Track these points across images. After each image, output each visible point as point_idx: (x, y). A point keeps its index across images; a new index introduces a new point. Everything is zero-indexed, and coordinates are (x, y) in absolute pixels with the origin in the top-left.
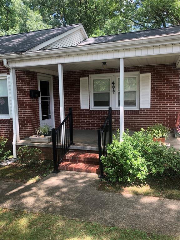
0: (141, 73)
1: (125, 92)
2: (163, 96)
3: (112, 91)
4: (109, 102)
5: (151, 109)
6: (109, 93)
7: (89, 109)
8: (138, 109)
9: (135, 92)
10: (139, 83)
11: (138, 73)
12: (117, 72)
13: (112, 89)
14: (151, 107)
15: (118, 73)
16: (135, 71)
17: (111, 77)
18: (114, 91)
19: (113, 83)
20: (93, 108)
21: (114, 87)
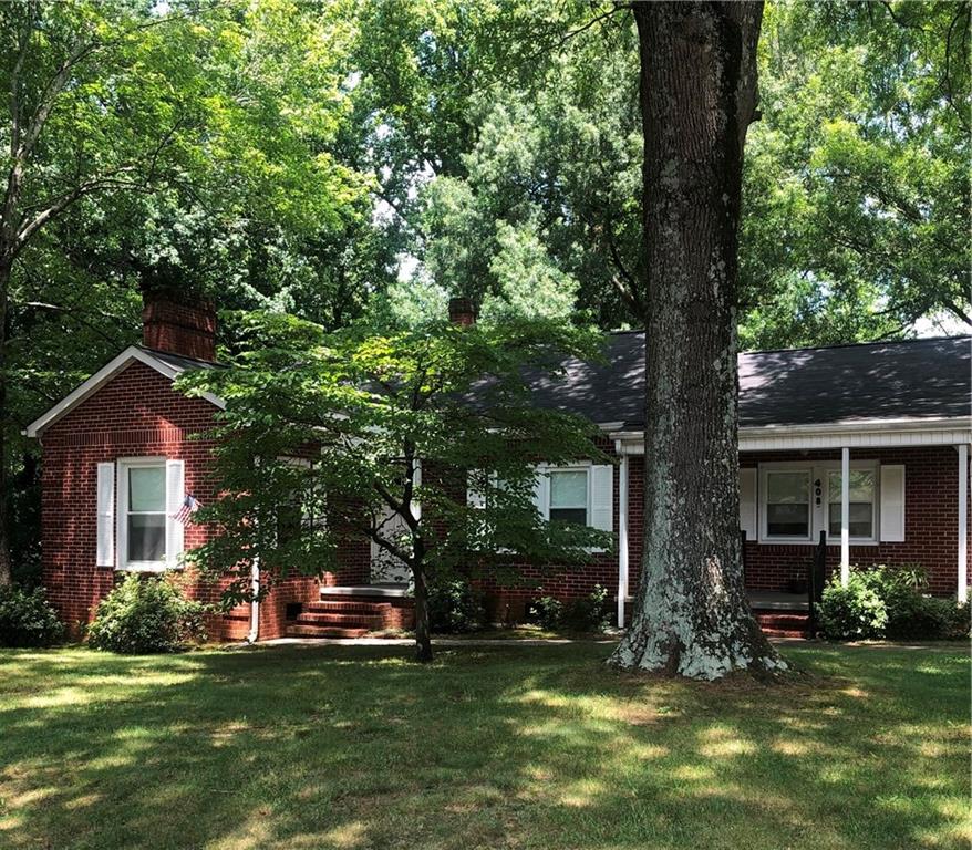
0: (883, 463)
1: (850, 504)
2: (934, 515)
3: (815, 500)
4: (806, 526)
5: (905, 542)
6: (807, 505)
7: (757, 541)
8: (876, 544)
9: (870, 504)
10: (878, 485)
11: (875, 462)
12: (835, 459)
13: (816, 496)
14: (906, 538)
15: (838, 462)
16: (869, 458)
17: (812, 468)
18: (819, 501)
19: (818, 483)
20: (764, 538)
21: (819, 492)
